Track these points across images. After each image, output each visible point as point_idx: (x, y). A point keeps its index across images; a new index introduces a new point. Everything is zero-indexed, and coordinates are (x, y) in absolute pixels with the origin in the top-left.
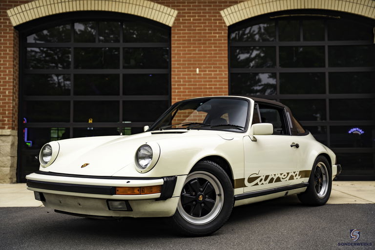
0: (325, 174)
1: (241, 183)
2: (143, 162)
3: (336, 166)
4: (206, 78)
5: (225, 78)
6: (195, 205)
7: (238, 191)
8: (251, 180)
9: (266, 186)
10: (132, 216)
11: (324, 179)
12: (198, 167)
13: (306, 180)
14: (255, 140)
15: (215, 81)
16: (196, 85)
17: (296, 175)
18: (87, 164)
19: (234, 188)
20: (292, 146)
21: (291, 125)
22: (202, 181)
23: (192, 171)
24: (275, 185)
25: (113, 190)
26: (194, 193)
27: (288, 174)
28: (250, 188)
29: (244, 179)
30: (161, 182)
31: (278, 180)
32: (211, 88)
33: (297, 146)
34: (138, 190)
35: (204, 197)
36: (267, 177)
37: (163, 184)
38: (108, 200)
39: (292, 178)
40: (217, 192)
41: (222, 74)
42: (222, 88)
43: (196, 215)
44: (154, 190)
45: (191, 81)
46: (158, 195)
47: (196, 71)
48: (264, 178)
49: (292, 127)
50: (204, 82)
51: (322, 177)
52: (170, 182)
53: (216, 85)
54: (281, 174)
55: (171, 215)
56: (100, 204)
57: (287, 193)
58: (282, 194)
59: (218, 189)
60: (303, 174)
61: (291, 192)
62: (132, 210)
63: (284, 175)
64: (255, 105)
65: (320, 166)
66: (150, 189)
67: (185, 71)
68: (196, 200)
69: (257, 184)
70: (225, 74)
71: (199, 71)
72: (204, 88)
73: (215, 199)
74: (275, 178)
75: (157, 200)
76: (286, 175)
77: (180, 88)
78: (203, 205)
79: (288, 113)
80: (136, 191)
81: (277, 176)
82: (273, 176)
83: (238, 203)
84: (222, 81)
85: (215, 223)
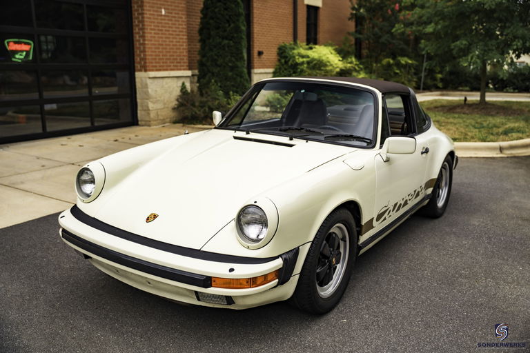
1: (370, 225)
2: (252, 231)
7: (363, 238)
8: (379, 217)
9: (395, 215)
13: (430, 191)
17: (422, 189)
18: (155, 217)
20: (422, 153)
24: (402, 211)
25: (207, 281)
27: (415, 191)
28: (378, 226)
29: (373, 219)
30: (279, 263)
31: (406, 203)
33: (427, 151)
34: (247, 282)
36: (395, 206)
37: (281, 266)
38: (196, 293)
39: (418, 195)
46: (275, 282)
48: (391, 208)
52: (290, 258)
54: (409, 195)
55: (286, 299)
60: (429, 184)
62: (234, 304)
63: (412, 195)
66: (265, 278)
69: (385, 219)
74: (403, 203)
76: (414, 193)
80: (243, 282)
81: (405, 200)
82: (401, 202)
83: (362, 251)
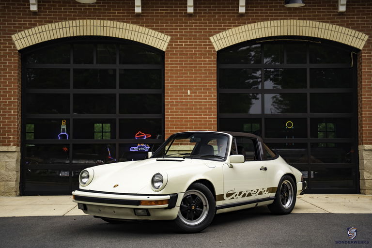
0: (291, 189)
1: (221, 197)
2: (157, 185)
3: (302, 183)
4: (196, 99)
5: (214, 99)
6: (190, 212)
7: (219, 203)
8: (228, 195)
9: (240, 199)
10: (149, 219)
11: (290, 193)
12: (191, 187)
13: (273, 195)
14: (232, 167)
15: (204, 102)
16: (187, 105)
17: (265, 191)
18: (117, 185)
19: (216, 201)
20: (261, 169)
21: (262, 152)
22: (194, 196)
23: (188, 189)
24: (247, 199)
25: (139, 202)
26: (189, 205)
27: (258, 190)
28: (227, 201)
29: (223, 194)
30: (168, 197)
31: (250, 195)
32: (202, 108)
33: (265, 169)
34: (155, 203)
35: (195, 207)
36: (240, 193)
38: (135, 209)
39: (261, 193)
40: (204, 204)
41: (211, 96)
42: (211, 108)
43: (190, 219)
44: (164, 202)
45: (182, 102)
46: (166, 206)
47: (187, 93)
48: (238, 194)
49: (262, 153)
50: (195, 102)
51: (288, 192)
52: (174, 197)
53: (206, 105)
54: (252, 191)
55: (174, 219)
56: (129, 211)
57: (257, 204)
58: (253, 205)
59: (205, 201)
60: (271, 190)
61: (260, 204)
62: (150, 215)
63: (255, 191)
64: (233, 139)
65: (286, 183)
66: (162, 202)
67: (177, 93)
68: (190, 209)
69: (233, 198)
70: (214, 96)
71: (190, 92)
72: (195, 109)
73: (203, 208)
74: (247, 193)
75: (166, 208)
76: (256, 191)
77: (173, 109)
78: (195, 212)
79: (260, 143)
80: (153, 203)
81: (248, 192)
82: (246, 192)
83: (219, 211)
84: (211, 102)
85: (202, 225)
